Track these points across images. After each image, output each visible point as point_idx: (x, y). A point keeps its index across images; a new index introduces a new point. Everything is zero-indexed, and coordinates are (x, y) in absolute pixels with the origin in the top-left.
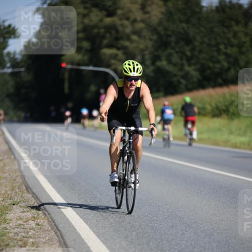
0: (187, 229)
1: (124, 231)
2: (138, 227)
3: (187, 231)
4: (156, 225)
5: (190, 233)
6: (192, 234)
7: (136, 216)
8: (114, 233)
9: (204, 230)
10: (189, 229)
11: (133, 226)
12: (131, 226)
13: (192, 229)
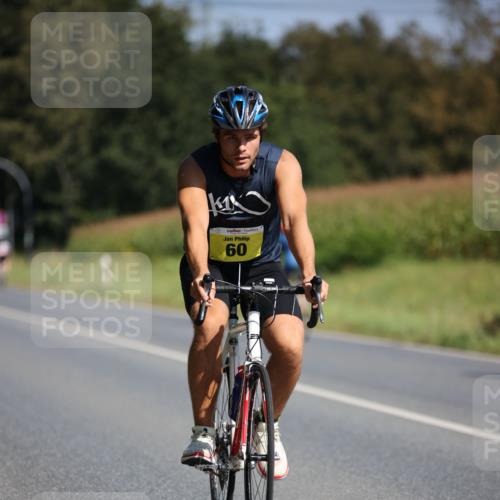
0: (160, 481)
1: (34, 486)
2: (62, 478)
3: (158, 485)
4: (99, 473)
5: (165, 489)
6: (170, 490)
7: (59, 455)
8: (14, 489)
9: (192, 483)
10: (164, 482)
11: (53, 476)
12: (48, 476)
13: (168, 482)
